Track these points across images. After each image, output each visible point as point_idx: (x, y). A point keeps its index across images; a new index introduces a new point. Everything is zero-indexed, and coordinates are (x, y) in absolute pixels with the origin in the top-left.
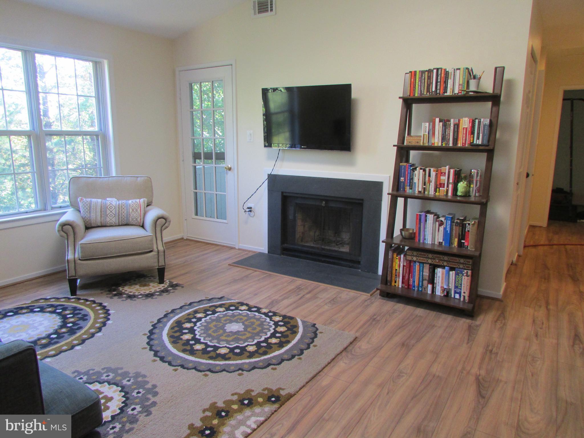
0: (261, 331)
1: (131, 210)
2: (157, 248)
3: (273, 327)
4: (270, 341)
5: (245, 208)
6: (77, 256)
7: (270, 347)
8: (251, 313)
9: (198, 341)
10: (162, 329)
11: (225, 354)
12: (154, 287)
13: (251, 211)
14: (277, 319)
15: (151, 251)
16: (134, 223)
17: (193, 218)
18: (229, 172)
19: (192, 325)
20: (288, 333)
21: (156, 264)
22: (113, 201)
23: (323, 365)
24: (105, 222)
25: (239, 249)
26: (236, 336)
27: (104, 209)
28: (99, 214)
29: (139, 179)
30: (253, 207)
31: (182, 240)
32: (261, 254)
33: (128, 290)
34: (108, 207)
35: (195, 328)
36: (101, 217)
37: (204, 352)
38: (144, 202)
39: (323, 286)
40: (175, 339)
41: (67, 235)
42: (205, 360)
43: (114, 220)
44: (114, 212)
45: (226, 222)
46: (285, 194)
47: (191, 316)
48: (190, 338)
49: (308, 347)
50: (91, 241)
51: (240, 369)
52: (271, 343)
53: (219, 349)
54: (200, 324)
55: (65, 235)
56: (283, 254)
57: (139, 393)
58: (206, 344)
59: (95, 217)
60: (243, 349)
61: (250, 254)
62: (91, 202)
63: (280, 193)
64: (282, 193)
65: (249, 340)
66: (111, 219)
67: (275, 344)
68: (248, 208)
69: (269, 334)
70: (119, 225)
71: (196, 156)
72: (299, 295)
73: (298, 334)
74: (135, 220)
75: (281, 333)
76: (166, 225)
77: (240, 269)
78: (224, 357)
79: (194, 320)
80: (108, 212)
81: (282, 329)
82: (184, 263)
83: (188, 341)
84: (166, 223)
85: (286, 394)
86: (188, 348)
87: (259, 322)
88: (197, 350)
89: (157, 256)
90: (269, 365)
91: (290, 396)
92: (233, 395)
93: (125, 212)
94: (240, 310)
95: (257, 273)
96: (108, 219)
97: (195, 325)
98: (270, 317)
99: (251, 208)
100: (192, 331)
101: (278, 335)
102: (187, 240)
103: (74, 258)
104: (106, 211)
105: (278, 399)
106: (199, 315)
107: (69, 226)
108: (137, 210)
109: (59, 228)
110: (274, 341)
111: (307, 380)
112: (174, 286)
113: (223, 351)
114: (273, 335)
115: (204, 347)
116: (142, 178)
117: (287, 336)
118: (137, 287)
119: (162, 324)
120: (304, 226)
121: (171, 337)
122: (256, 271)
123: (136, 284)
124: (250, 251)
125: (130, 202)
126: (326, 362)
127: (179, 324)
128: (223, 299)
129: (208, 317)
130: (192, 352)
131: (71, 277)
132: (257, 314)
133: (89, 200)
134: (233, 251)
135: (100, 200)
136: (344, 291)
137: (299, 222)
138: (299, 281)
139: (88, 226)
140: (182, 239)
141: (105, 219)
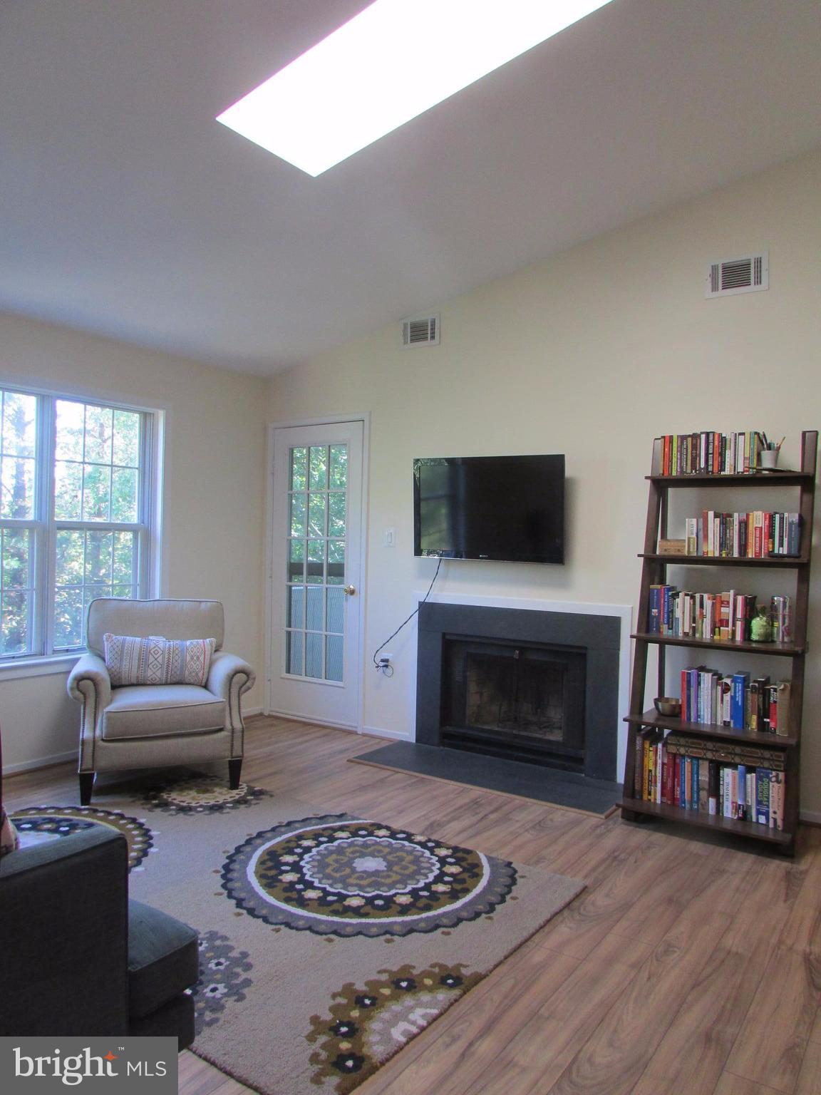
0: (417, 872)
1: (188, 658)
2: (232, 725)
3: (438, 865)
4: (434, 888)
5: (378, 659)
6: (98, 732)
7: (435, 899)
8: (395, 841)
9: (310, 885)
10: (245, 863)
11: (359, 907)
12: (221, 795)
13: (386, 666)
14: (443, 852)
15: (221, 730)
16: (192, 681)
17: (282, 678)
18: (351, 598)
19: (295, 858)
20: (466, 875)
21: (228, 753)
22: (159, 642)
23: (532, 931)
24: (144, 677)
25: (364, 735)
26: (373, 878)
27: (144, 656)
28: (135, 663)
29: (203, 605)
30: (390, 660)
31: (261, 717)
32: (403, 745)
33: (176, 797)
34: (152, 652)
35: (302, 863)
36: (138, 668)
37: (322, 903)
38: (211, 644)
39: (518, 800)
40: (270, 882)
41: (85, 698)
42: (325, 916)
43: (159, 673)
44: (160, 659)
45: (342, 686)
46: (448, 637)
47: (293, 844)
48: (296, 879)
49: (503, 901)
50: (125, 708)
51: (387, 931)
52: (436, 892)
53: (348, 900)
54: (310, 857)
55: (81, 696)
56: (444, 745)
57: (218, 964)
58: (324, 890)
59: (129, 669)
60: (389, 900)
61: (384, 744)
62: (124, 640)
63: (439, 637)
64: (444, 634)
65: (398, 886)
66: (154, 673)
67: (444, 893)
68: (382, 661)
69: (431, 877)
70: (166, 684)
71: (294, 570)
72: (477, 813)
73: (482, 878)
74: (194, 674)
75: (452, 875)
76: (248, 684)
77: (368, 768)
78: (357, 912)
79: (299, 850)
80: (151, 659)
81: (455, 869)
82: (269, 756)
83: (292, 884)
84: (247, 680)
85: (472, 974)
86: (294, 895)
87: (410, 858)
88: (310, 899)
89: (229, 739)
90: (437, 927)
91: (478, 978)
92: (380, 972)
93: (179, 661)
94: (377, 837)
95: (399, 775)
96: (149, 673)
97: (302, 859)
98: (431, 850)
99: (387, 661)
100: (296, 867)
101: (447, 879)
102: (270, 716)
103: (94, 738)
104: (147, 659)
105: (458, 981)
106: (306, 843)
107: (89, 682)
108: (198, 658)
109: (72, 684)
110: (441, 888)
111: (506, 953)
112: (258, 794)
113: (355, 902)
114: (439, 879)
115: (321, 895)
116: (209, 603)
117: (463, 881)
118: (193, 793)
119: (243, 855)
120: (481, 694)
121: (261, 877)
122: (398, 772)
123: (191, 789)
124: (383, 739)
125: (188, 643)
126: (536, 925)
127: (272, 855)
128: (344, 818)
129: (322, 847)
130: (302, 903)
131: (85, 770)
132: (406, 843)
133: (121, 638)
134: (354, 737)
135: (138, 639)
136: (557, 809)
137: (472, 687)
138: (476, 791)
139: (115, 683)
140: (261, 714)
141: (145, 672)
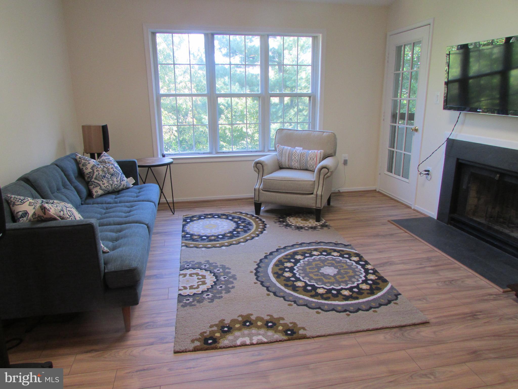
0: (345, 282)
1: (309, 159)
2: (317, 192)
3: (360, 282)
4: (343, 291)
5: (422, 169)
6: (260, 187)
7: (336, 296)
8: (356, 265)
9: (292, 271)
10: (280, 254)
11: (298, 287)
13: (428, 174)
14: (371, 277)
15: (312, 194)
16: (311, 169)
17: (385, 174)
18: (416, 133)
19: (302, 258)
20: (366, 292)
21: (314, 205)
22: (299, 150)
24: (291, 165)
25: (414, 210)
26: (322, 277)
27: (290, 155)
28: (287, 158)
29: (325, 133)
30: (430, 171)
31: (375, 192)
32: (429, 219)
33: (292, 221)
34: (294, 154)
35: (301, 261)
36: (288, 161)
37: (287, 279)
38: (320, 153)
39: (458, 264)
40: (279, 264)
41: (259, 171)
42: (280, 285)
43: (296, 164)
44: (297, 158)
45: (408, 182)
46: (460, 161)
47: (309, 252)
48: (290, 266)
50: (272, 178)
51: (295, 301)
52: (341, 293)
53: (298, 282)
54: (308, 259)
55: (257, 170)
56: (451, 224)
57: (221, 287)
58: (295, 274)
59: (285, 161)
60: (315, 289)
61: (420, 216)
62: (283, 148)
63: (455, 160)
64: (458, 159)
65: (328, 284)
66: (295, 164)
67: (345, 295)
68: (426, 171)
69: (348, 286)
70: (301, 170)
72: (421, 264)
73: (373, 296)
74: (311, 166)
75: (360, 289)
76: (328, 174)
77: (394, 226)
78: (295, 288)
79: (307, 255)
80: (293, 158)
81: (365, 287)
82: (354, 210)
83: (286, 267)
84: (328, 172)
85: (302, 334)
86: (280, 272)
87: (352, 274)
88: (284, 276)
89: (315, 199)
91: (304, 337)
92: (268, 315)
93: (305, 159)
94: (350, 260)
95: (407, 234)
96: (293, 164)
97: (304, 259)
98: (367, 274)
99: (428, 171)
100: (297, 262)
101: (355, 290)
103: (259, 188)
104: (292, 158)
105: (293, 334)
106: (315, 253)
107: (260, 165)
108: (313, 159)
109: (254, 165)
110: (346, 292)
111: (332, 333)
113: (299, 284)
114: (351, 288)
115: (291, 276)
116: (328, 133)
117: (361, 294)
120: (479, 199)
122: (406, 232)
123: (300, 217)
124: (422, 214)
125: (310, 151)
127: (295, 254)
128: (348, 247)
129: (319, 257)
131: (256, 201)
132: (360, 267)
133: (282, 147)
135: (289, 148)
137: (473, 194)
138: (439, 253)
139: (281, 167)
140: (375, 190)
141: (291, 163)
